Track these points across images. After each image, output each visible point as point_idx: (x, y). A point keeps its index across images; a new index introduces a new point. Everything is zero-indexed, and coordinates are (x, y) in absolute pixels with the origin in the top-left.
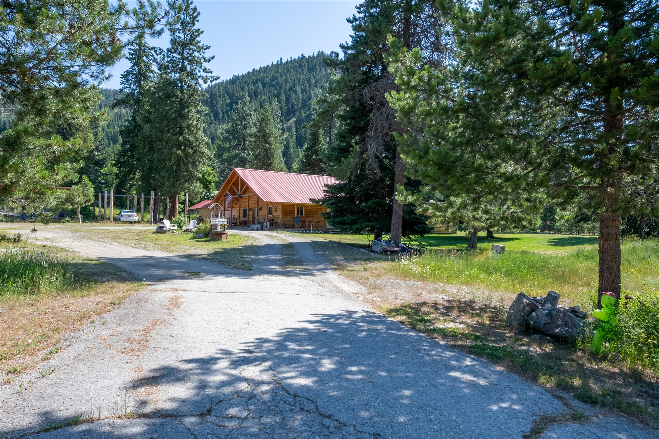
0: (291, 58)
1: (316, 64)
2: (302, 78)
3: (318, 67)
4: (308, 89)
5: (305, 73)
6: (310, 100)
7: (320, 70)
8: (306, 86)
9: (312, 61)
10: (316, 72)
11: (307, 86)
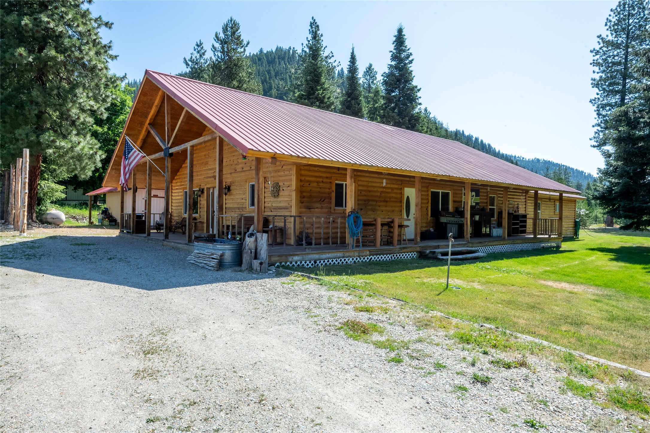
0: (250, 53)
1: (275, 57)
2: (261, 70)
3: (277, 60)
4: (268, 80)
5: (264, 65)
6: (271, 90)
7: (280, 63)
8: (266, 77)
9: (271, 55)
10: (275, 65)
11: (268, 77)
